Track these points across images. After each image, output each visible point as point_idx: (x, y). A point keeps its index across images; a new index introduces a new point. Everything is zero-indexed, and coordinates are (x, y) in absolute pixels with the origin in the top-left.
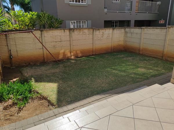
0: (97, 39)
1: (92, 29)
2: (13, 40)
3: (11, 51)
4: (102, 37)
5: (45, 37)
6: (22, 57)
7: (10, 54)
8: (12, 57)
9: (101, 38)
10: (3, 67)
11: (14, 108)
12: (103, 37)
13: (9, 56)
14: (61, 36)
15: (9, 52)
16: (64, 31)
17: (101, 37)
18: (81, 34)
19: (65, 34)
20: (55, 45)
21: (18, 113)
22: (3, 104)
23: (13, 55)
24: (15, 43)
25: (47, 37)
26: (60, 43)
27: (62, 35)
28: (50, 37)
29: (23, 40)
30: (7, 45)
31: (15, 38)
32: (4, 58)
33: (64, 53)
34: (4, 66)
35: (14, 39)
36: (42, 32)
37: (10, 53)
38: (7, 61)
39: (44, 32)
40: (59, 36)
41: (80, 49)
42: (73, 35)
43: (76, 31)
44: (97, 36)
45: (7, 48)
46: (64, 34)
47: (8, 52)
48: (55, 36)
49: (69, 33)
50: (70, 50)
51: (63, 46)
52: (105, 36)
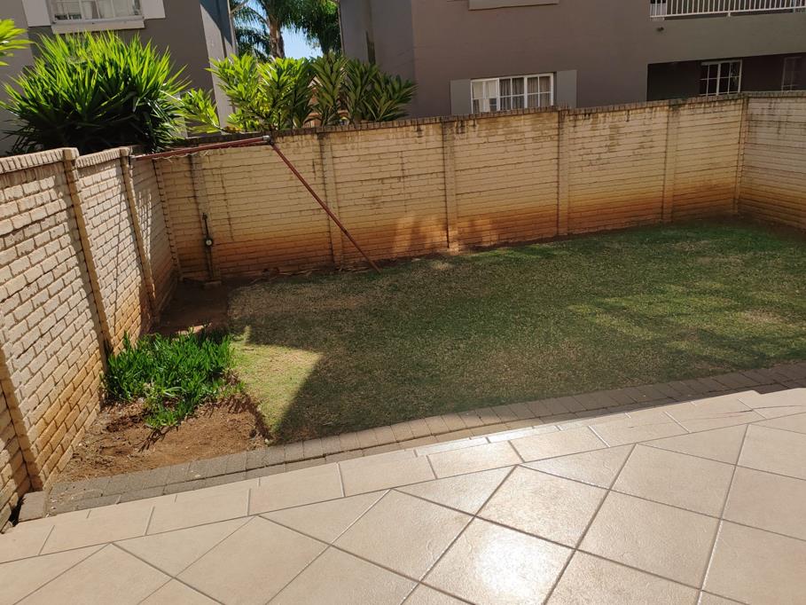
0: (579, 159)
1: (556, 114)
2: (216, 178)
3: (209, 219)
4: (610, 148)
5: (337, 160)
6: (248, 244)
7: (204, 230)
8: (209, 242)
9: (603, 156)
10: (181, 279)
11: (141, 429)
12: (617, 148)
13: (200, 237)
14: (404, 154)
15: (200, 222)
16: (419, 130)
17: (605, 149)
18: (497, 138)
19: (424, 146)
20: (379, 193)
21: (143, 448)
22: (113, 410)
23: (214, 236)
24: (223, 187)
25: (343, 160)
26: (400, 185)
27: (410, 147)
28: (356, 159)
29: (253, 174)
30: (195, 197)
31: (221, 168)
32: (184, 245)
33: (415, 230)
34: (185, 276)
35: (219, 172)
36: (326, 141)
37: (203, 225)
38: (194, 259)
39: (333, 141)
40: (394, 155)
41: (493, 210)
42: (457, 149)
43: (471, 129)
44: (580, 146)
45: (194, 206)
46: (417, 146)
47: (197, 225)
48: (377, 157)
49: (439, 138)
50: (444, 216)
51: (413, 196)
52: (627, 145)
